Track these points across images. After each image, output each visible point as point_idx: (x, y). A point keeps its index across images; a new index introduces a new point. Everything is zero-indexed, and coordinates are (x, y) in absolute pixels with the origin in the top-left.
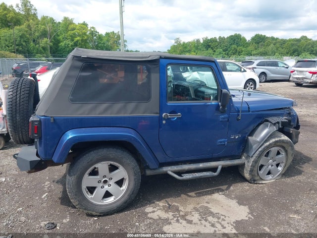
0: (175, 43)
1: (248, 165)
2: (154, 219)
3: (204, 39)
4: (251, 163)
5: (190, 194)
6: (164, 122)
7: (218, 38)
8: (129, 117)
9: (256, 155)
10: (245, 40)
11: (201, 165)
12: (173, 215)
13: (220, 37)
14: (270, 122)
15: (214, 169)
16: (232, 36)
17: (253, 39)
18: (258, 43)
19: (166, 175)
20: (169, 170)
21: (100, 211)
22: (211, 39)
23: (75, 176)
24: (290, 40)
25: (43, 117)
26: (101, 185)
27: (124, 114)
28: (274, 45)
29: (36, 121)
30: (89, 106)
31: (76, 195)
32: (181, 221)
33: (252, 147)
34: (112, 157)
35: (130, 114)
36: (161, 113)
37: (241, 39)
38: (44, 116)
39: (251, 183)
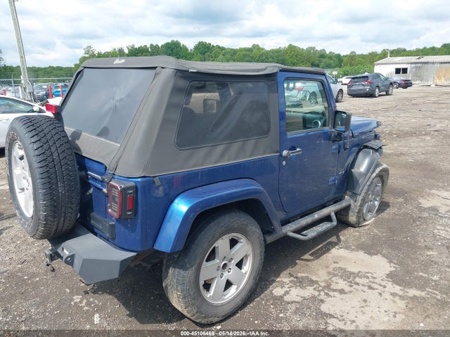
0: (86, 53)
1: (355, 206)
2: (298, 302)
3: (130, 48)
4: (360, 202)
5: (305, 257)
6: (284, 163)
7: (148, 46)
8: (249, 162)
9: (364, 191)
10: (187, 49)
11: (316, 216)
12: (314, 289)
13: (152, 45)
14: (371, 148)
15: (328, 218)
16: (168, 43)
17: (196, 48)
18: (204, 54)
19: (286, 238)
20: (289, 230)
21: (223, 314)
22: (139, 48)
23: (194, 268)
24: (241, 50)
25: (139, 180)
26: (220, 272)
27: (243, 158)
28: (224, 55)
29: (129, 188)
30: (202, 152)
31: (194, 299)
32: (331, 293)
33: (358, 181)
34: (236, 226)
35: (249, 157)
36: (281, 152)
37: (180, 47)
38: (142, 177)
39: (355, 227)
